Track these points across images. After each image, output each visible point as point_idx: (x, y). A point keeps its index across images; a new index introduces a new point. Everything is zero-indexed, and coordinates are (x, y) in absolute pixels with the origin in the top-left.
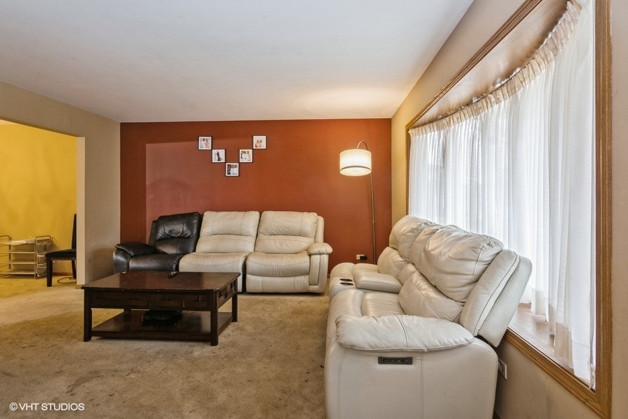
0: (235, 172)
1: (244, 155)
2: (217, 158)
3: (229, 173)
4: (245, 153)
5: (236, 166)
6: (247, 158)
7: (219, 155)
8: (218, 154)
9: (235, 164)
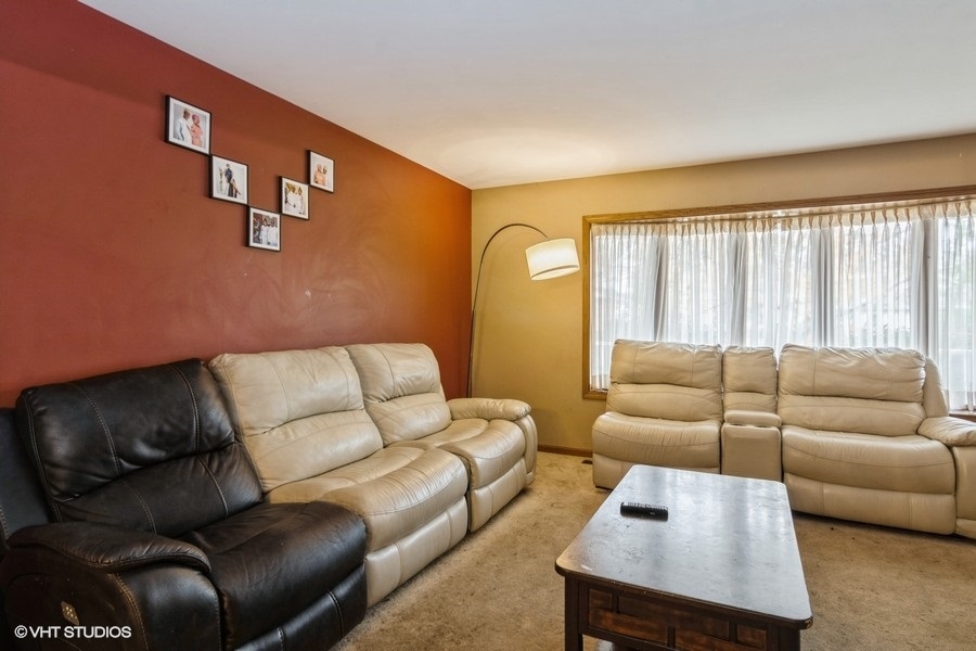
0: (270, 237)
1: (290, 195)
2: (226, 186)
3: (258, 240)
4: (294, 190)
5: (273, 223)
6: (299, 204)
7: (232, 178)
8: (229, 174)
9: (272, 215)
